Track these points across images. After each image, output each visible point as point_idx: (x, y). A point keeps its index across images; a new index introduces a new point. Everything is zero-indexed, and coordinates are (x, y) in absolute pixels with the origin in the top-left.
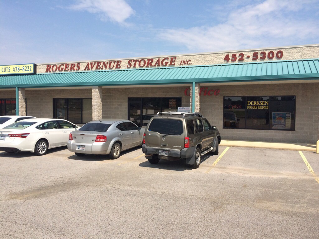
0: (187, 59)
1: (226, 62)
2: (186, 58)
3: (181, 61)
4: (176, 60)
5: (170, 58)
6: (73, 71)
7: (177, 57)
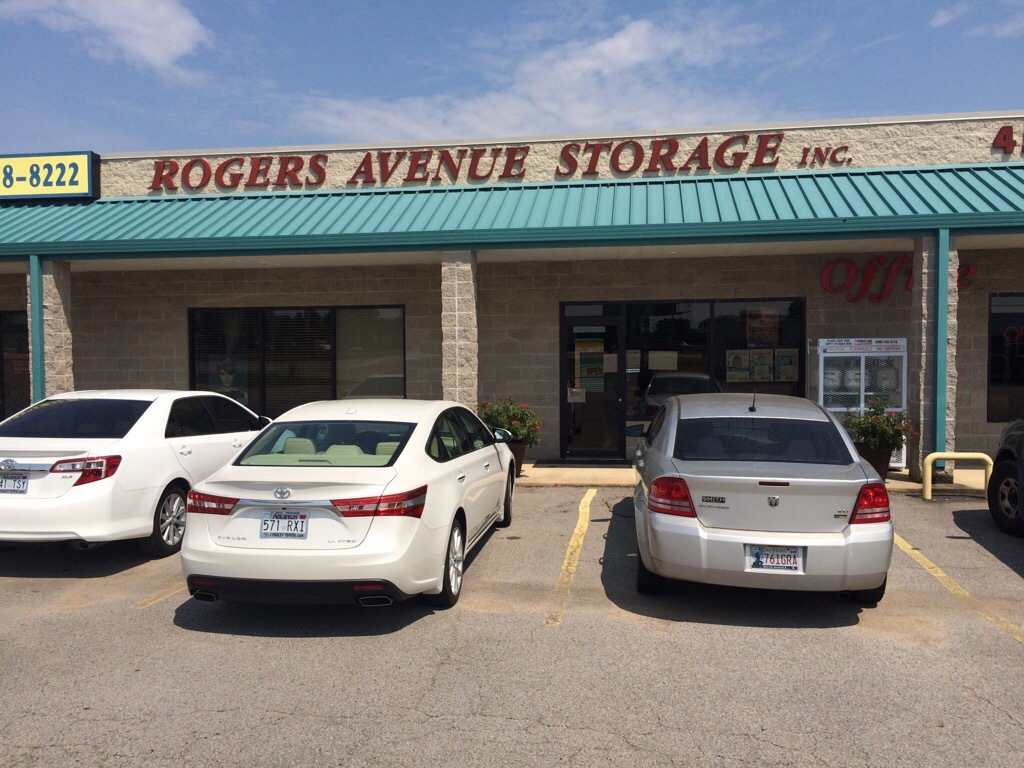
0: (833, 141)
1: (999, 156)
2: (825, 137)
3: (806, 151)
4: (784, 145)
5: (753, 140)
6: (288, 188)
7: (787, 133)
